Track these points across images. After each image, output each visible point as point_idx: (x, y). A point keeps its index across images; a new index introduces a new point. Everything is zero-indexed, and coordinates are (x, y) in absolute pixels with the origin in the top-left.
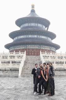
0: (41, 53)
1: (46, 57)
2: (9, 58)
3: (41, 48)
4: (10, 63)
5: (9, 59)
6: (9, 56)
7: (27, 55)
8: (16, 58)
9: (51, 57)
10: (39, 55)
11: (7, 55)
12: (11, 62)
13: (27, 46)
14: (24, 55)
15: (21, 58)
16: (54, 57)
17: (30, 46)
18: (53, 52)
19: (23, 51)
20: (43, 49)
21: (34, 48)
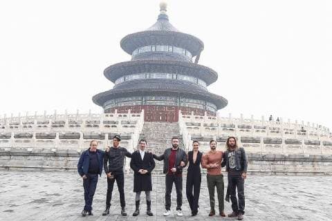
0: (180, 115)
1: (193, 125)
2: (102, 125)
3: (182, 105)
4: (104, 139)
5: (101, 129)
6: (102, 122)
7: (145, 120)
8: (119, 126)
9: (205, 125)
10: (177, 120)
11: (97, 120)
12: (107, 136)
13: (148, 98)
14: (140, 119)
15: (132, 126)
16: (212, 125)
17: (154, 98)
18: (210, 113)
19: (136, 110)
20: (187, 105)
21: (163, 104)
